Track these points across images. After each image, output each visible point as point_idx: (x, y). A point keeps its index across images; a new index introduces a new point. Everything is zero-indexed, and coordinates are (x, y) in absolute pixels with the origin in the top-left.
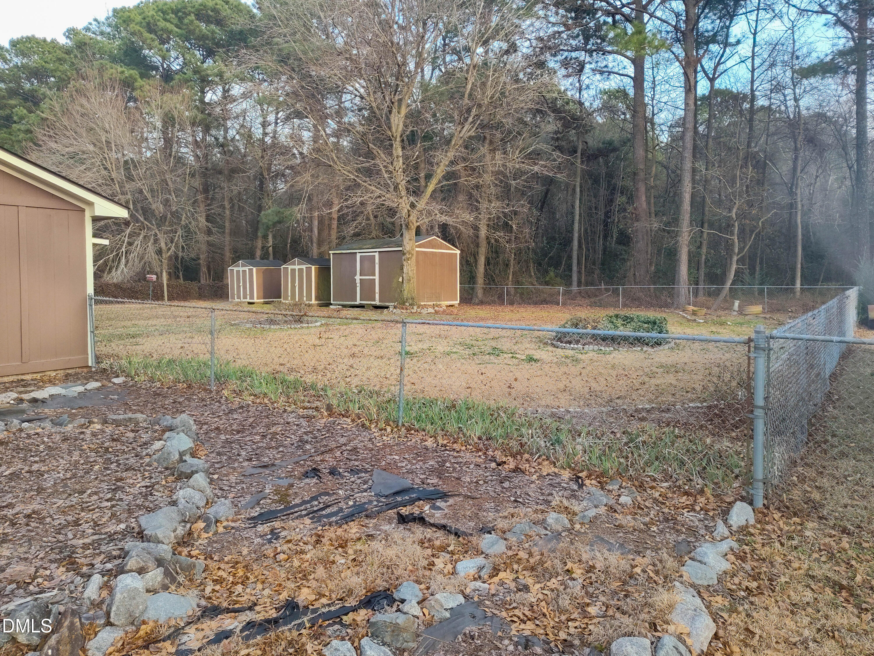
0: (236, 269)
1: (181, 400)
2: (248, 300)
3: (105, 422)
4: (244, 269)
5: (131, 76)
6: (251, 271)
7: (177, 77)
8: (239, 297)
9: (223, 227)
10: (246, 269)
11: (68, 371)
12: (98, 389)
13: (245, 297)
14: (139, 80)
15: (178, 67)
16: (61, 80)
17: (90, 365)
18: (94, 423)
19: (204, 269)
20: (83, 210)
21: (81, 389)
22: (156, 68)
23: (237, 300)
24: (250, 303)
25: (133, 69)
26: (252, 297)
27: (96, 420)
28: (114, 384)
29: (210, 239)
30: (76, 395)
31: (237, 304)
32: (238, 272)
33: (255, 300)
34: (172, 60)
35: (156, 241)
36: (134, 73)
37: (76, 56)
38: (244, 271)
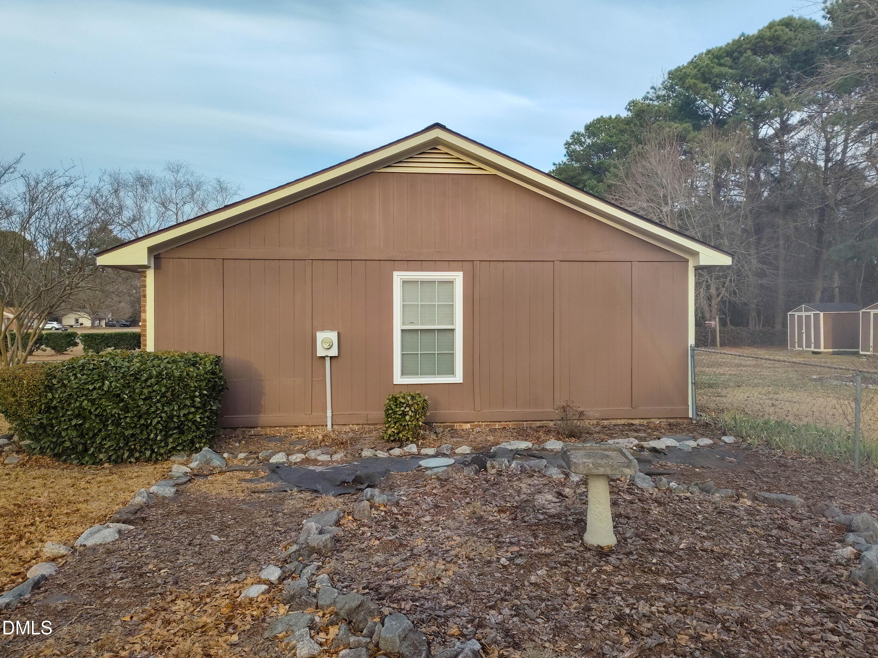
0: (797, 314)
1: (820, 479)
2: (813, 349)
3: (755, 498)
4: (808, 313)
5: (685, 129)
6: (817, 316)
7: (730, 120)
8: (800, 346)
9: (777, 268)
10: (811, 314)
11: (670, 420)
12: (710, 446)
13: (808, 345)
14: (692, 132)
15: (730, 110)
16: (623, 149)
17: (690, 416)
18: (743, 497)
19: (754, 314)
20: (687, 261)
21: (692, 444)
22: (707, 117)
23: (797, 348)
24: (814, 353)
25: (686, 122)
26: (817, 345)
27: (745, 495)
28: (725, 443)
29: (763, 281)
30: (690, 450)
31: (800, 353)
32: (800, 317)
33: (822, 349)
34: (725, 103)
35: (708, 287)
36: (688, 125)
37: (635, 125)
38: (808, 317)
